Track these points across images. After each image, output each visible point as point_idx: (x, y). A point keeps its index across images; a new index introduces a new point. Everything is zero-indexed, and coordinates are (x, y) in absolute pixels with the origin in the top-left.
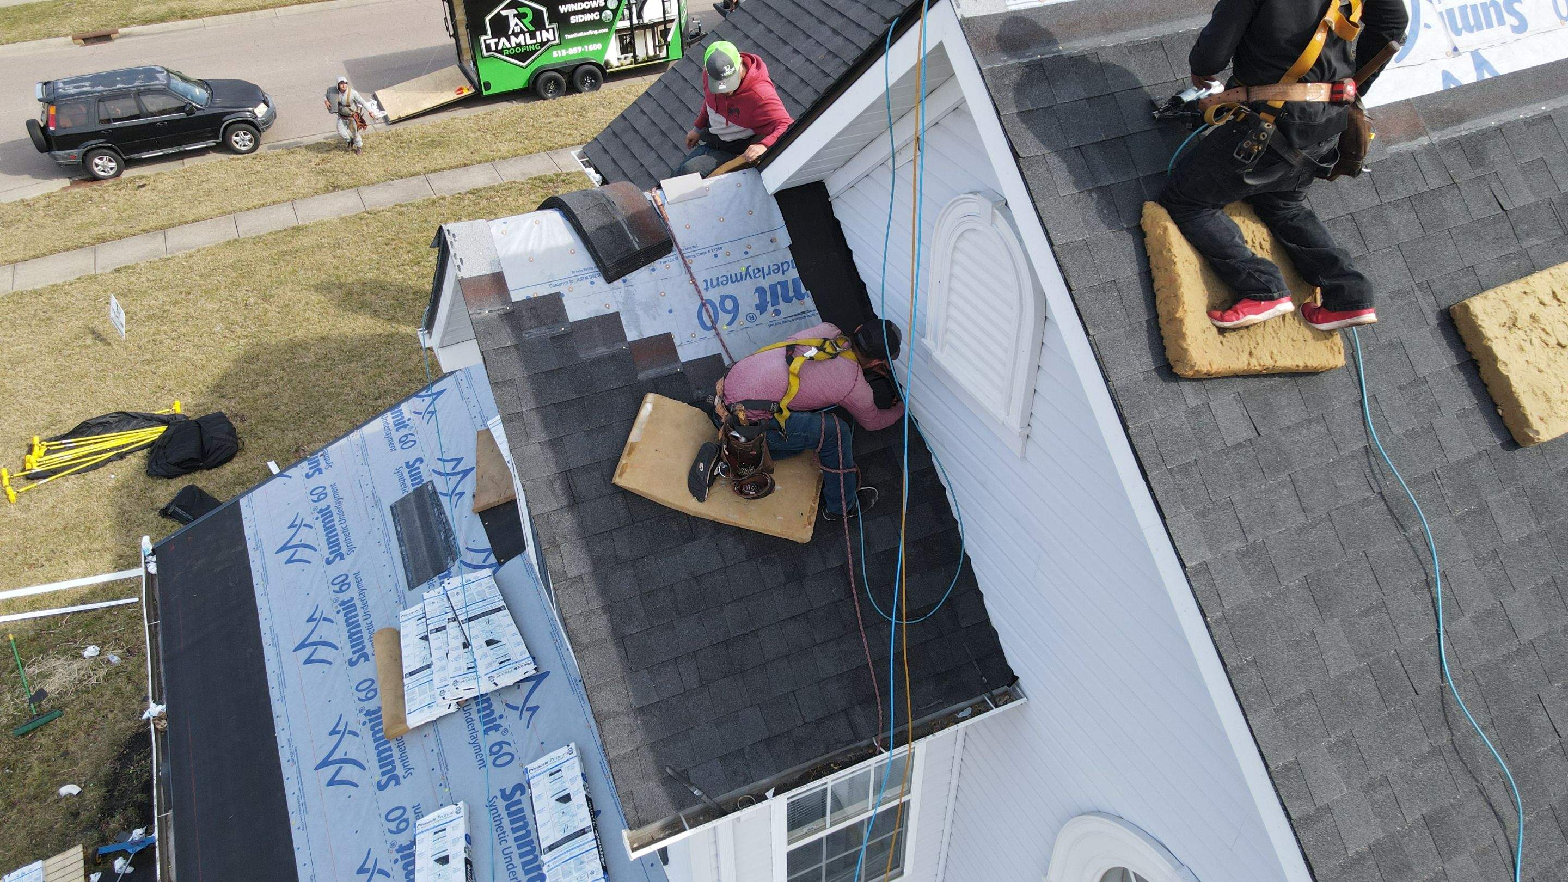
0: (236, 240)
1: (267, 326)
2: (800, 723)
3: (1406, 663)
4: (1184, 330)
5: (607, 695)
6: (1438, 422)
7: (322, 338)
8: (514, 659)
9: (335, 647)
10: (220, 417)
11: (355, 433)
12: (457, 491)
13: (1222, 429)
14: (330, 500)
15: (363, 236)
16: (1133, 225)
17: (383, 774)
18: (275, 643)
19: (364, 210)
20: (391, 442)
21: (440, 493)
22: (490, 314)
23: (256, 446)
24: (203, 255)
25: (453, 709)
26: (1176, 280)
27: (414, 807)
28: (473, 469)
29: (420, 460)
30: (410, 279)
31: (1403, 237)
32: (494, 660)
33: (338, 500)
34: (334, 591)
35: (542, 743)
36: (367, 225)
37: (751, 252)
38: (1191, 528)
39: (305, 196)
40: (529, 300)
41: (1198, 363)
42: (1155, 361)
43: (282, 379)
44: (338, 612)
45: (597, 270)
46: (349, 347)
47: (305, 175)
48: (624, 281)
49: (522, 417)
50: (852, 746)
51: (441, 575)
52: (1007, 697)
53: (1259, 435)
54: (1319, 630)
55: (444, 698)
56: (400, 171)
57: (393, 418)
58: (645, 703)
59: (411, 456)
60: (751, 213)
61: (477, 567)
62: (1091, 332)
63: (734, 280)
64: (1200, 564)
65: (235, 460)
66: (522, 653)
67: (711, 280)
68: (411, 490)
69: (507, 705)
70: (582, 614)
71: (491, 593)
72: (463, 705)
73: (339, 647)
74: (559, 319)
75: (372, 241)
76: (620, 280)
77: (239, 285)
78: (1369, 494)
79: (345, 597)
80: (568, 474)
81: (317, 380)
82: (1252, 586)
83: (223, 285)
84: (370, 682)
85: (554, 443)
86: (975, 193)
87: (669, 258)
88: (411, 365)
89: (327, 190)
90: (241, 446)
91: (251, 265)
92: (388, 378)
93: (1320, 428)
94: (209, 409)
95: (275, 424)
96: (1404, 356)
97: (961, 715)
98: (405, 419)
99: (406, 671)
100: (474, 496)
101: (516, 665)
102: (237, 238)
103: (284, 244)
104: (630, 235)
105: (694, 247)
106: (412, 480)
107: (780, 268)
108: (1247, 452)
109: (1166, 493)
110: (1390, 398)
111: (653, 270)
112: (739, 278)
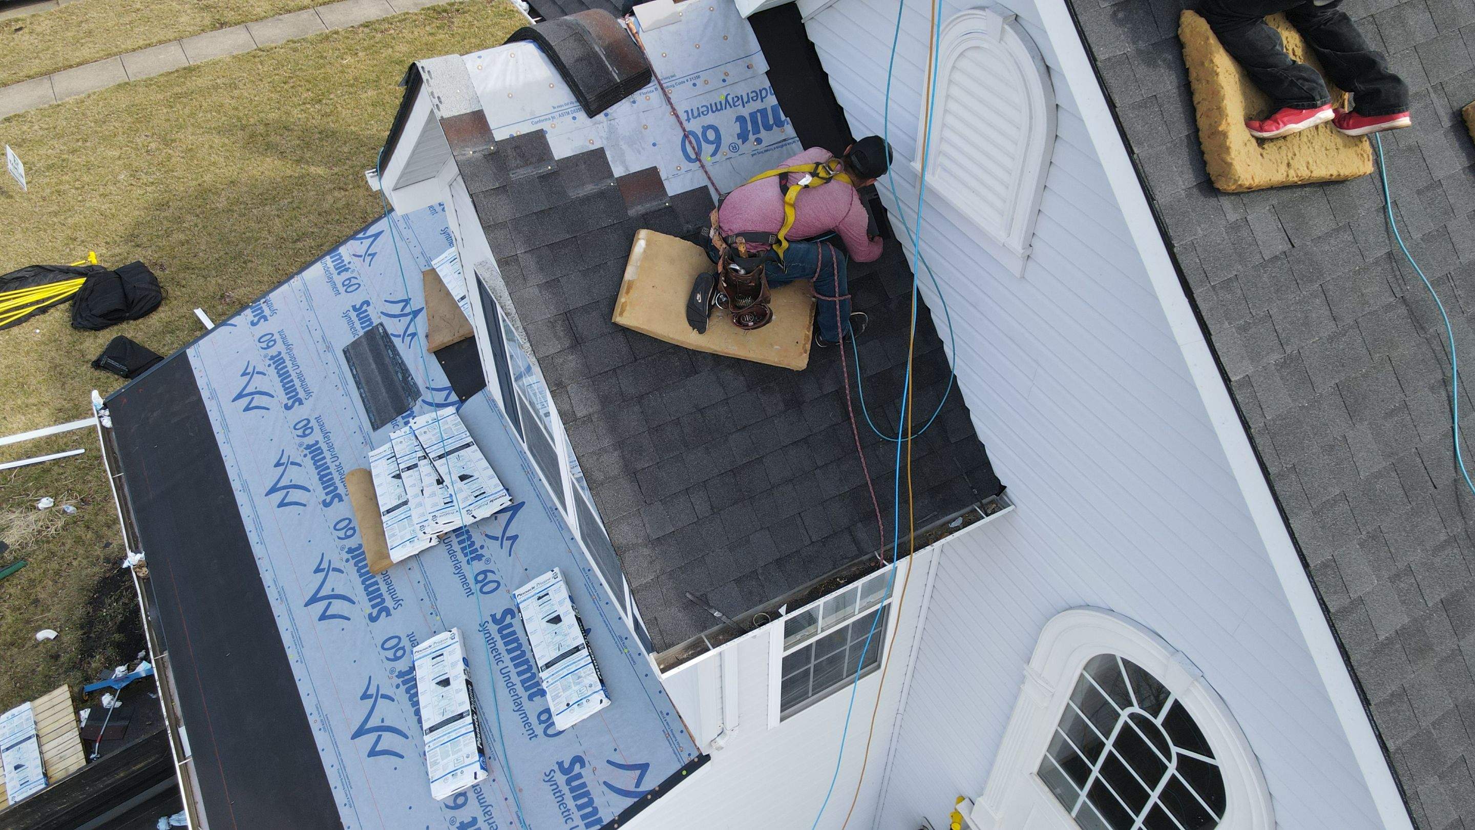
0: (127, 83)
1: (173, 171)
2: (807, 542)
3: (1425, 459)
4: (1228, 144)
5: (625, 528)
6: (1452, 226)
7: (232, 182)
8: (488, 493)
9: (306, 489)
10: (139, 267)
11: (296, 278)
12: (409, 332)
13: (1260, 243)
14: (279, 347)
15: (259, 74)
16: (1172, 35)
17: (373, 607)
18: (245, 488)
19: (256, 47)
20: (334, 287)
21: (392, 334)
22: (475, 155)
23: (179, 293)
24: (94, 100)
25: (434, 542)
26: (1219, 92)
27: (408, 636)
28: (421, 310)
29: (367, 303)
30: (313, 118)
31: (1420, 39)
32: (470, 494)
33: (288, 347)
34: (298, 436)
35: (526, 570)
36: (261, 63)
37: (729, 80)
38: (1235, 343)
39: (193, 34)
40: (512, 139)
41: (1242, 177)
42: (1196, 177)
43: (196, 225)
44: (305, 456)
45: (578, 104)
46: (260, 191)
47: (189, 11)
48: (606, 115)
49: (517, 260)
50: (856, 561)
51: (404, 415)
52: (994, 505)
53: (1293, 246)
54: (1350, 434)
55: (424, 533)
56: (288, 5)
57: (333, 262)
58: (661, 534)
59: (357, 298)
60: (725, 38)
61: (440, 406)
62: (1136, 150)
63: (714, 109)
64: (1244, 378)
65: (161, 309)
66: (496, 486)
67: (692, 110)
68: (361, 333)
69: (486, 535)
70: (594, 453)
71: (457, 430)
72: (443, 538)
73: (311, 489)
74: (545, 157)
75: (269, 80)
76: (602, 114)
77: (137, 130)
78: (1392, 299)
79: (309, 440)
80: (568, 315)
81: (233, 225)
82: (1290, 395)
83: (120, 130)
84: (347, 521)
85: (552, 285)
86: (982, 8)
87: (649, 89)
88: (326, 206)
89: (214, 28)
90: (164, 295)
91: (147, 109)
92: (304, 220)
93: (1347, 237)
94: (126, 259)
95: (196, 271)
96: (1421, 160)
97: (953, 525)
98: (346, 262)
99: (383, 509)
100: (427, 336)
101: (491, 498)
102: (127, 80)
103: (178, 86)
104: (609, 66)
105: (672, 77)
106: (361, 324)
107: (758, 95)
108: (1283, 264)
109: (1211, 309)
110: (1410, 203)
111: (634, 102)
112: (719, 107)
